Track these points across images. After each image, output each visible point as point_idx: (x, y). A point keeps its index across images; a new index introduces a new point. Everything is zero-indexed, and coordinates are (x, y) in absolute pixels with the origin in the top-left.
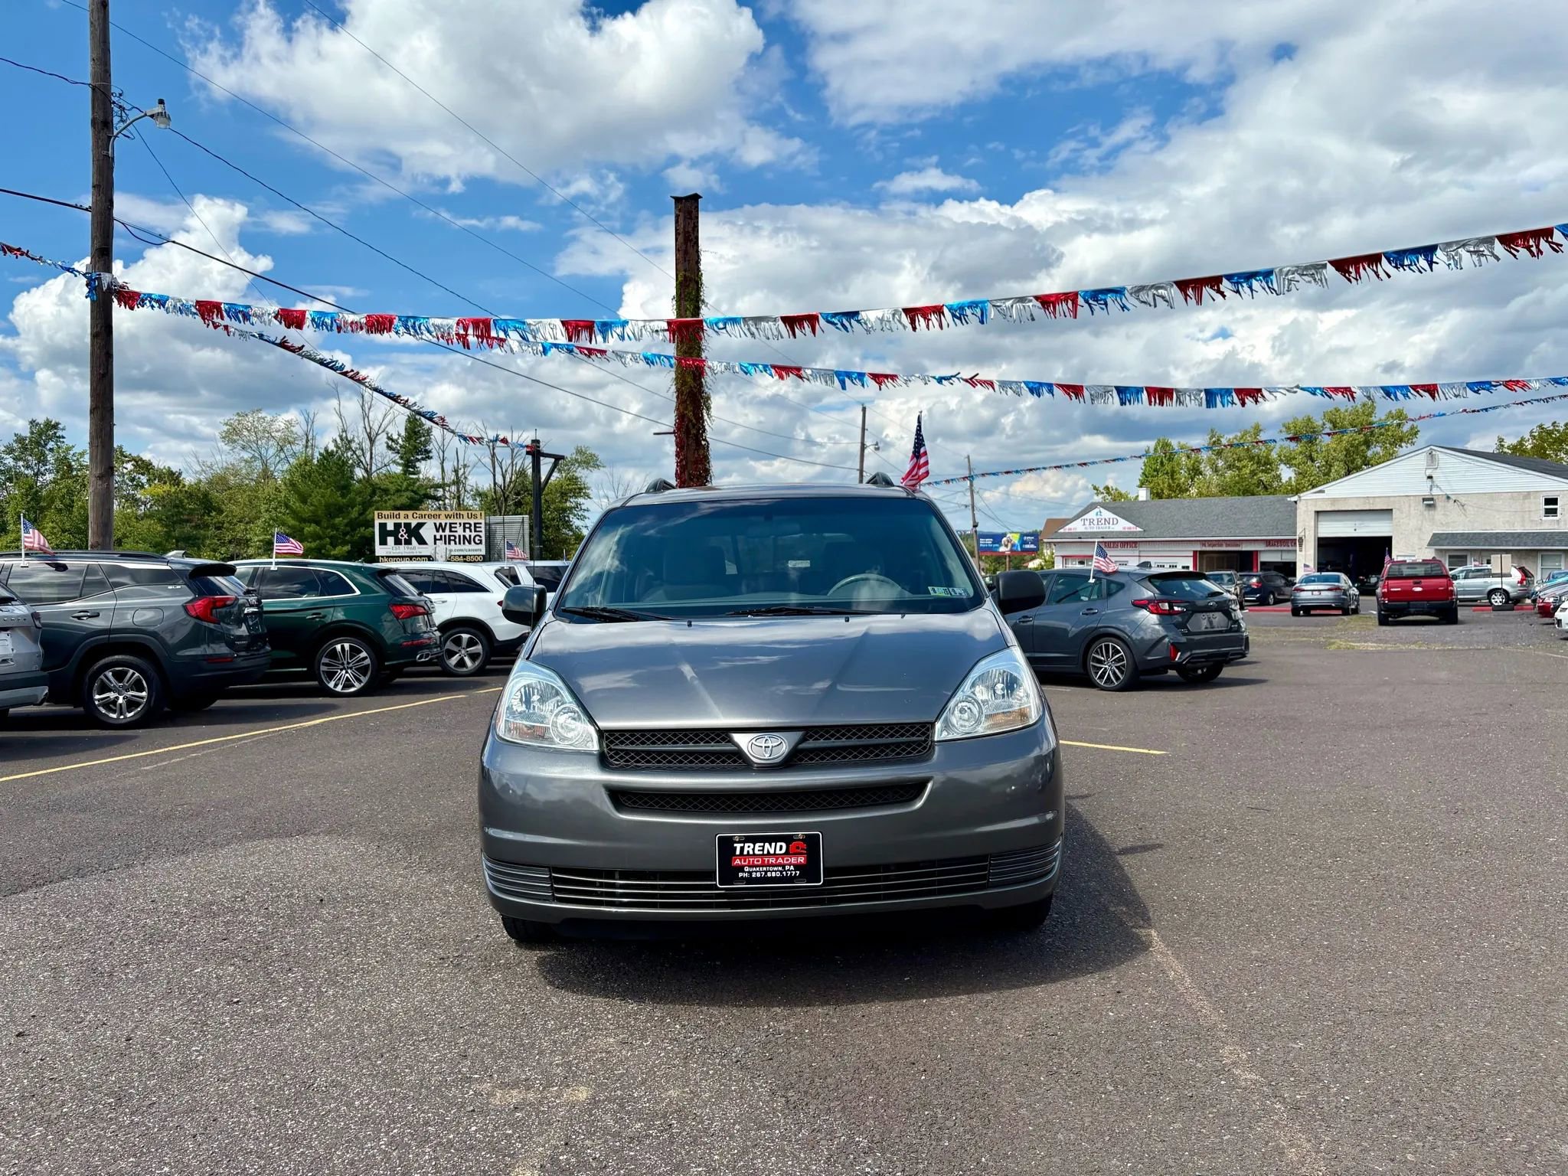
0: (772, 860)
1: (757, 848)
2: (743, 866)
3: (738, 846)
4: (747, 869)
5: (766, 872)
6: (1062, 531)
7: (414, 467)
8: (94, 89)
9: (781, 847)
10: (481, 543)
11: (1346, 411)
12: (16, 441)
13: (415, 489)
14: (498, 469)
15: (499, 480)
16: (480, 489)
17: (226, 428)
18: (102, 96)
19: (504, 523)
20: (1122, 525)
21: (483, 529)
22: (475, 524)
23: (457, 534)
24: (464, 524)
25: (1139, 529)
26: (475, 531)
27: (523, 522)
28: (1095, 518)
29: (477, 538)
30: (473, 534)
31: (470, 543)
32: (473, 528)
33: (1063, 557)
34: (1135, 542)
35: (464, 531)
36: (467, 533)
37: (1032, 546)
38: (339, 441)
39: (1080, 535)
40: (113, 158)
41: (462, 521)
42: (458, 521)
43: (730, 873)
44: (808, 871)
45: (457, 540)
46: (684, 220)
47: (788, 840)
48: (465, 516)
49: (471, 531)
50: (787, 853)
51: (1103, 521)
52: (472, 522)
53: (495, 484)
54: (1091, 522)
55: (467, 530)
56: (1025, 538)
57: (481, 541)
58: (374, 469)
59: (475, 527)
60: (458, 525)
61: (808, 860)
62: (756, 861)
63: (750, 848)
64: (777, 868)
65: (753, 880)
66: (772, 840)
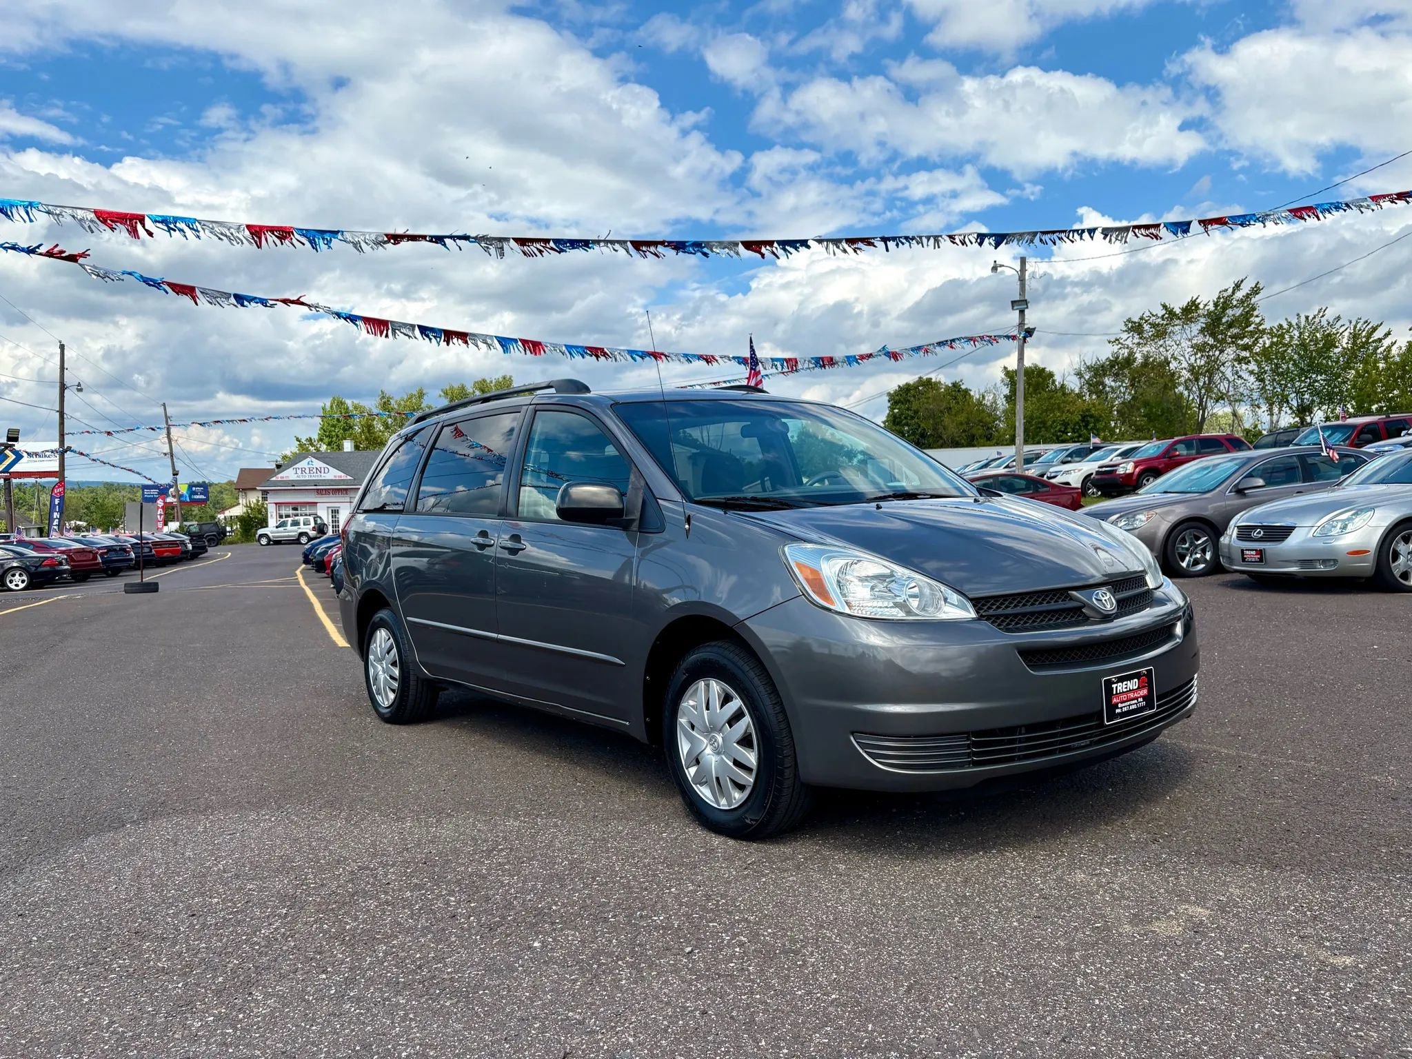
0: (1132, 695)
2: (1118, 704)
3: (1114, 686)
4: (1120, 705)
5: (1129, 706)
6: (274, 479)
9: (1134, 684)
11: (491, 382)
20: (333, 474)
25: (349, 478)
28: (307, 467)
33: (276, 504)
34: (346, 490)
37: (202, 497)
39: (293, 483)
43: (1111, 711)
44: (1149, 700)
47: (1137, 676)
50: (1138, 687)
51: (315, 470)
54: (303, 470)
56: (194, 489)
61: (1149, 692)
62: (1124, 697)
63: (1120, 687)
64: (1134, 702)
65: (1123, 715)
66: (1129, 678)
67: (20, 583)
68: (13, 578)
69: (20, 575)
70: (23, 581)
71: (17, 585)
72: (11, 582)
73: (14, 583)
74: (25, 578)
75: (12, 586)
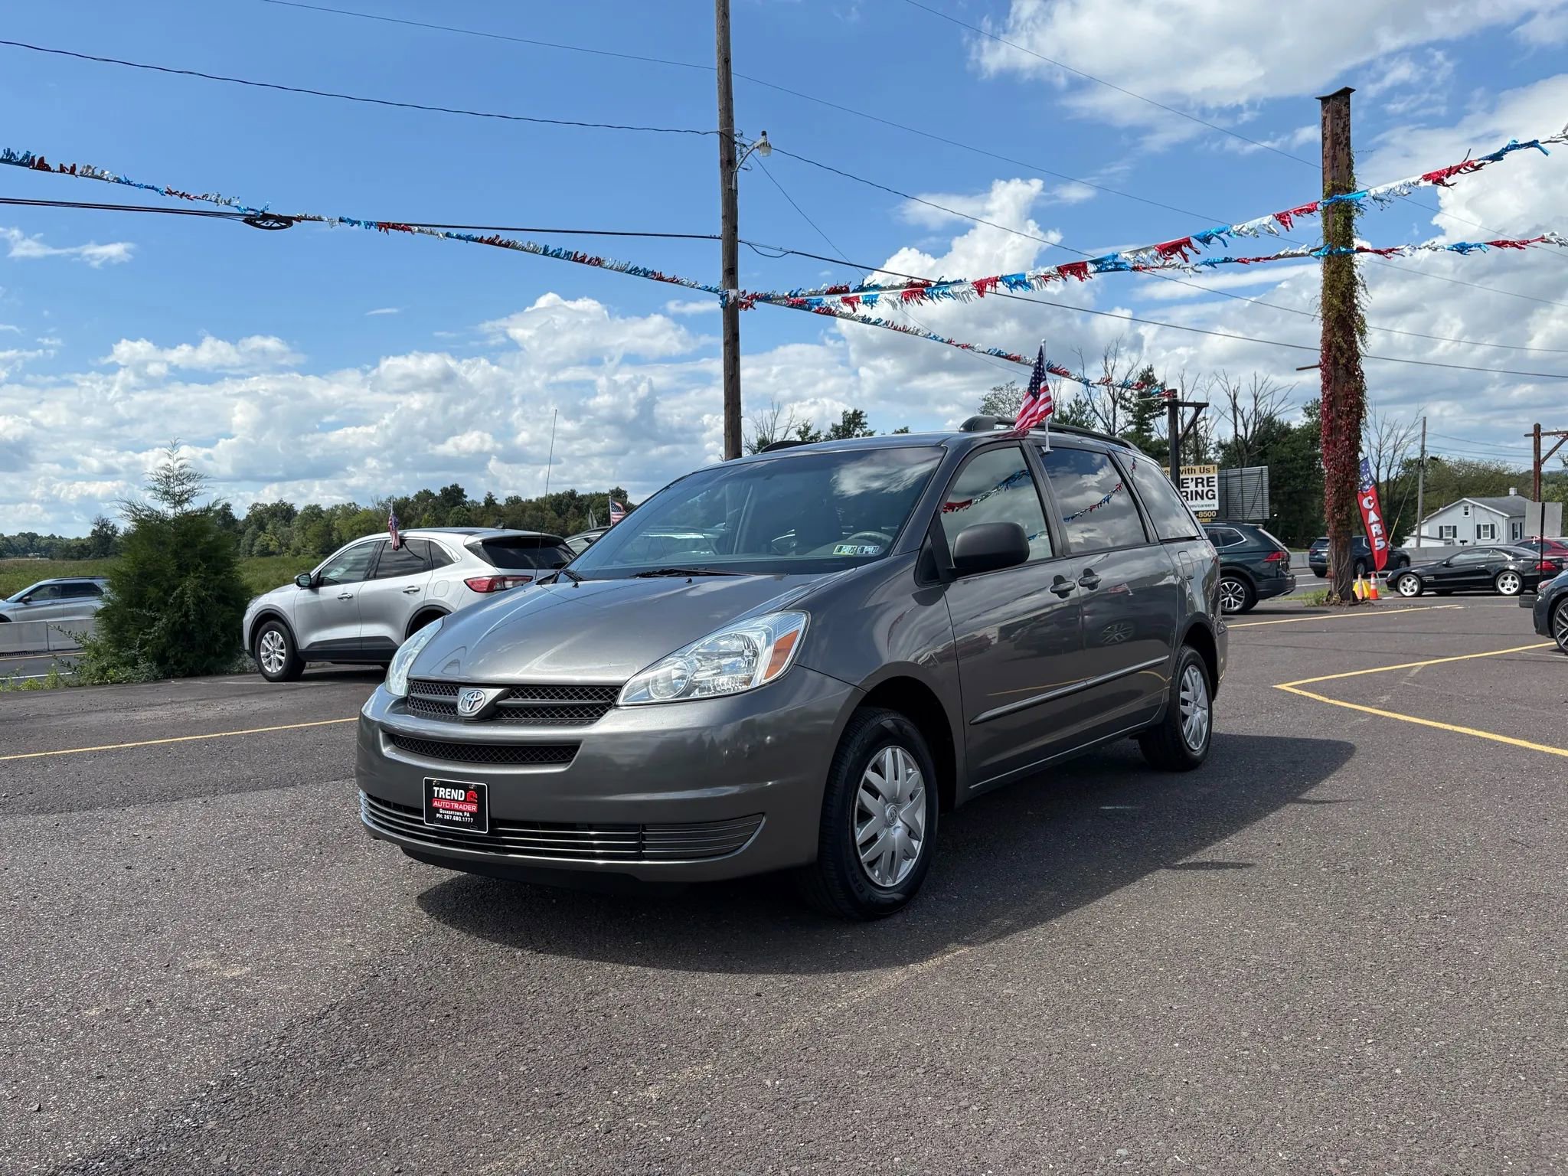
0: (456, 806)
1: (447, 793)
2: (439, 808)
3: (436, 789)
4: (441, 811)
5: (453, 815)
7: (1147, 424)
8: (721, 134)
9: (459, 794)
10: (1214, 498)
12: (832, 430)
13: (1148, 446)
14: (1240, 421)
15: (1241, 431)
16: (1223, 442)
17: (984, 403)
18: (728, 139)
19: (1241, 475)
21: (1216, 484)
22: (1208, 478)
23: (1188, 490)
24: (1197, 479)
26: (1208, 486)
27: (1261, 473)
29: (1210, 493)
30: (1206, 489)
31: (1202, 498)
32: (1205, 482)
35: (1197, 486)
36: (1200, 488)
38: (1073, 405)
40: (736, 190)
41: (1194, 476)
42: (1190, 477)
43: (432, 812)
44: (478, 818)
45: (1189, 496)
46: (1332, 122)
47: (465, 788)
48: (1198, 471)
49: (1203, 486)
50: (465, 801)
52: (1205, 476)
53: (1237, 435)
55: (1200, 485)
57: (1214, 496)
58: (1117, 430)
59: (1208, 482)
60: (1190, 481)
61: (478, 809)
62: (446, 804)
63: (443, 792)
64: (458, 814)
65: (443, 821)
66: (456, 787)
67: (1511, 587)
68: (1505, 582)
69: (1513, 579)
70: (1515, 586)
71: (1509, 589)
72: (1503, 585)
73: (1506, 587)
74: (1516, 582)
75: (1504, 590)
